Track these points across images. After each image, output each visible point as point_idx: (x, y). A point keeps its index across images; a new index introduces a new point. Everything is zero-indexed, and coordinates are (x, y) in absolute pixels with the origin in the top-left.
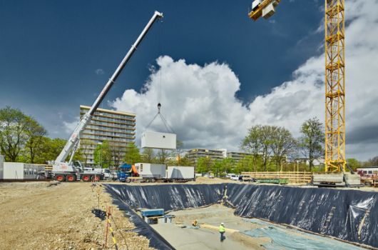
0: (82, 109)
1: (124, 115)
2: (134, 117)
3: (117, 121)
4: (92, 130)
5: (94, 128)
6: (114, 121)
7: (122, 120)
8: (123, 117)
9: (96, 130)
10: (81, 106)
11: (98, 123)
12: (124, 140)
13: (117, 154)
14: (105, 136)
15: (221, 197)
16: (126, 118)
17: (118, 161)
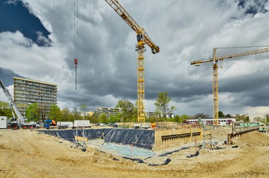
0: (15, 79)
1: (49, 85)
2: (56, 86)
3: (43, 89)
4: (23, 94)
5: (25, 93)
6: (41, 88)
7: (46, 88)
8: (47, 87)
9: (26, 95)
10: (14, 78)
11: (28, 90)
12: (49, 102)
13: (43, 111)
14: (33, 99)
15: (100, 135)
16: (49, 87)
17: (44, 116)
